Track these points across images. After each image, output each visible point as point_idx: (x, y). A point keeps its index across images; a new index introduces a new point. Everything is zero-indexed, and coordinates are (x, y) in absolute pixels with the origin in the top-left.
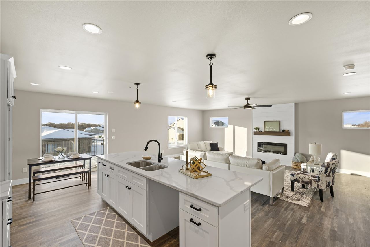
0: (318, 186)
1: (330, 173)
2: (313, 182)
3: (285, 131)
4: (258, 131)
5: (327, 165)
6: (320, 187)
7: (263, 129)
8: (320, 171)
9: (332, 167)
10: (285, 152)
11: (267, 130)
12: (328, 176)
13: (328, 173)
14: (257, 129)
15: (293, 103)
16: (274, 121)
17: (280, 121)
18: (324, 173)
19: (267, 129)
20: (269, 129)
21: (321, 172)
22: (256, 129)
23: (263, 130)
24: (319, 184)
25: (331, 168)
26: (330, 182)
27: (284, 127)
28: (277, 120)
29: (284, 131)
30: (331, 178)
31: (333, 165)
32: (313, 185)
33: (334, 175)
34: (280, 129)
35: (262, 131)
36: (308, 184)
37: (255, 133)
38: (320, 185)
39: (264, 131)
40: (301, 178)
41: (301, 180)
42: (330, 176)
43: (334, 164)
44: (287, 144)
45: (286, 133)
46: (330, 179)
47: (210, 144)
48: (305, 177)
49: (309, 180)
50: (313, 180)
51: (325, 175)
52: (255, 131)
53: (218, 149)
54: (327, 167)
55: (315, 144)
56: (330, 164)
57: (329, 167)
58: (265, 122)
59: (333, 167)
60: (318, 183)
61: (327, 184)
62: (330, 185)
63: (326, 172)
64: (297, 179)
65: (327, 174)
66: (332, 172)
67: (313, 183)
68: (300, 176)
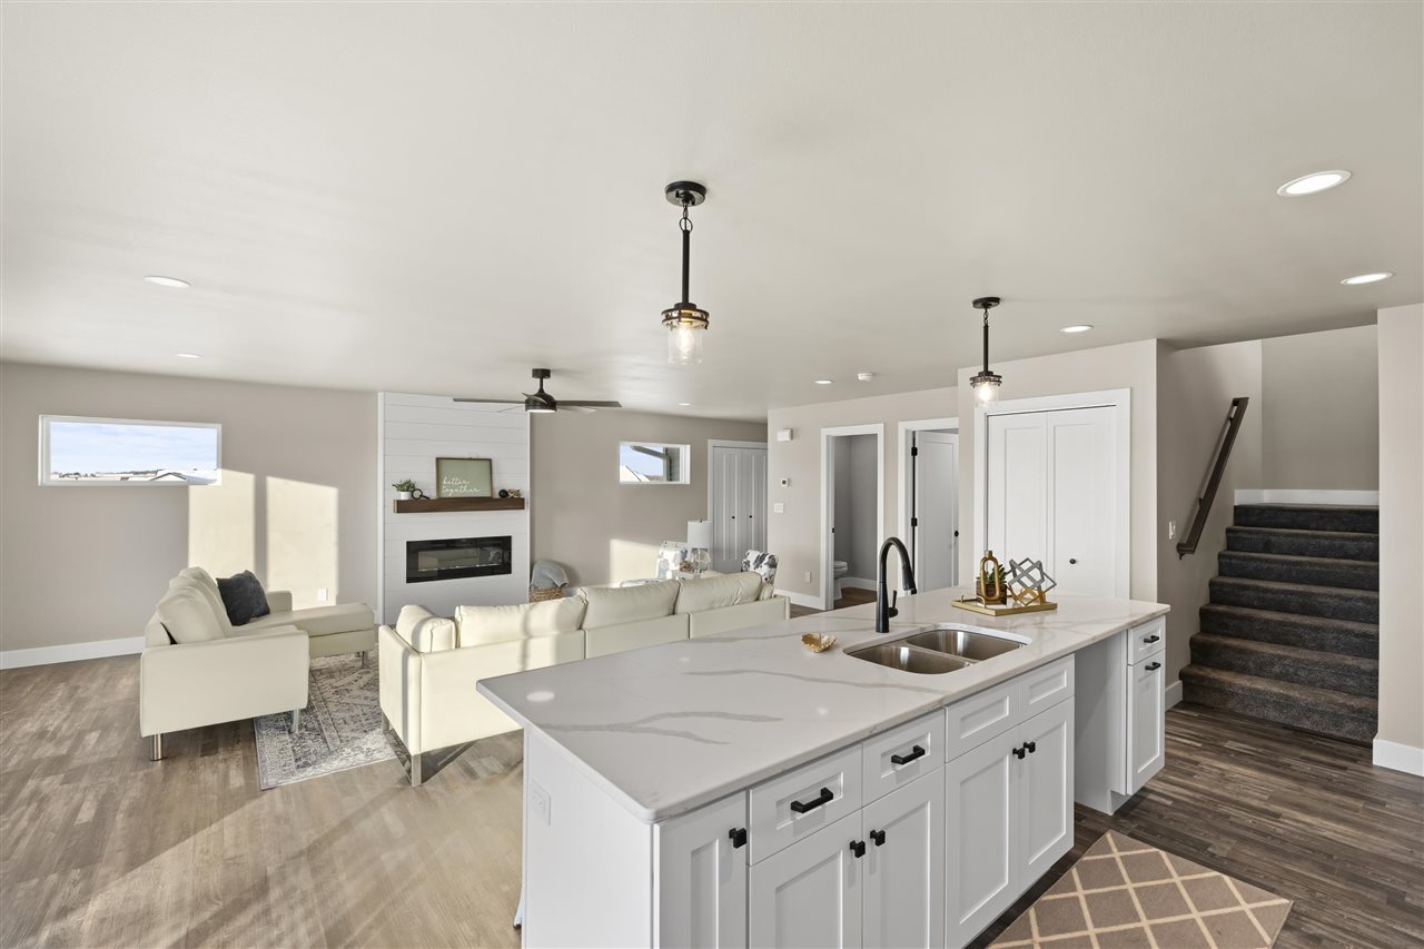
3: (508, 495)
4: (411, 497)
7: (434, 487)
10: (505, 567)
11: (448, 492)
14: (408, 486)
16: (470, 459)
17: (490, 461)
19: (449, 487)
20: (454, 487)
22: (401, 487)
23: (432, 493)
27: (504, 481)
28: (480, 457)
29: (504, 493)
34: (494, 486)
35: (427, 497)
37: (402, 507)
39: (438, 495)
44: (510, 539)
45: (508, 501)
47: (220, 583)
52: (404, 496)
58: (438, 460)
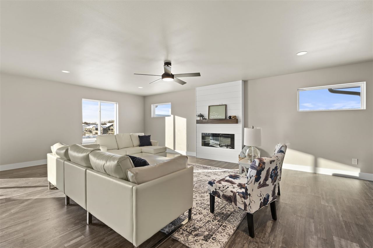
0: (245, 206)
1: (266, 179)
2: (238, 197)
3: (232, 117)
4: (202, 119)
5: (259, 166)
6: (248, 208)
7: (208, 116)
8: (247, 178)
9: (269, 168)
10: (232, 146)
11: (212, 117)
12: (264, 185)
13: (262, 180)
14: (201, 116)
15: (241, 81)
16: (220, 105)
17: (226, 105)
18: (254, 181)
19: (212, 115)
20: (214, 115)
21: (249, 178)
22: (199, 116)
24: (247, 201)
25: (268, 171)
26: (268, 196)
27: (231, 113)
28: (223, 104)
29: (230, 117)
30: (271, 187)
31: (271, 163)
32: (238, 203)
33: (275, 181)
34: (227, 115)
35: (206, 119)
36: (231, 202)
37: (198, 122)
38: (248, 204)
39: (209, 118)
40: (221, 189)
41: (221, 194)
42: (268, 185)
43: (274, 161)
44: (234, 135)
45: (234, 120)
46: (268, 190)
47: (139, 136)
48: (228, 187)
49: (232, 194)
50: (237, 194)
51: (257, 184)
52: (199, 118)
53: (150, 144)
54: (258, 168)
55: (253, 128)
56: (264, 163)
57: (263, 169)
58: (209, 106)
59: (273, 167)
60: (245, 201)
61: (262, 201)
62: (268, 201)
63: (257, 179)
64: (217, 190)
65: (260, 183)
66: (271, 177)
67: (237, 200)
68: (220, 185)
